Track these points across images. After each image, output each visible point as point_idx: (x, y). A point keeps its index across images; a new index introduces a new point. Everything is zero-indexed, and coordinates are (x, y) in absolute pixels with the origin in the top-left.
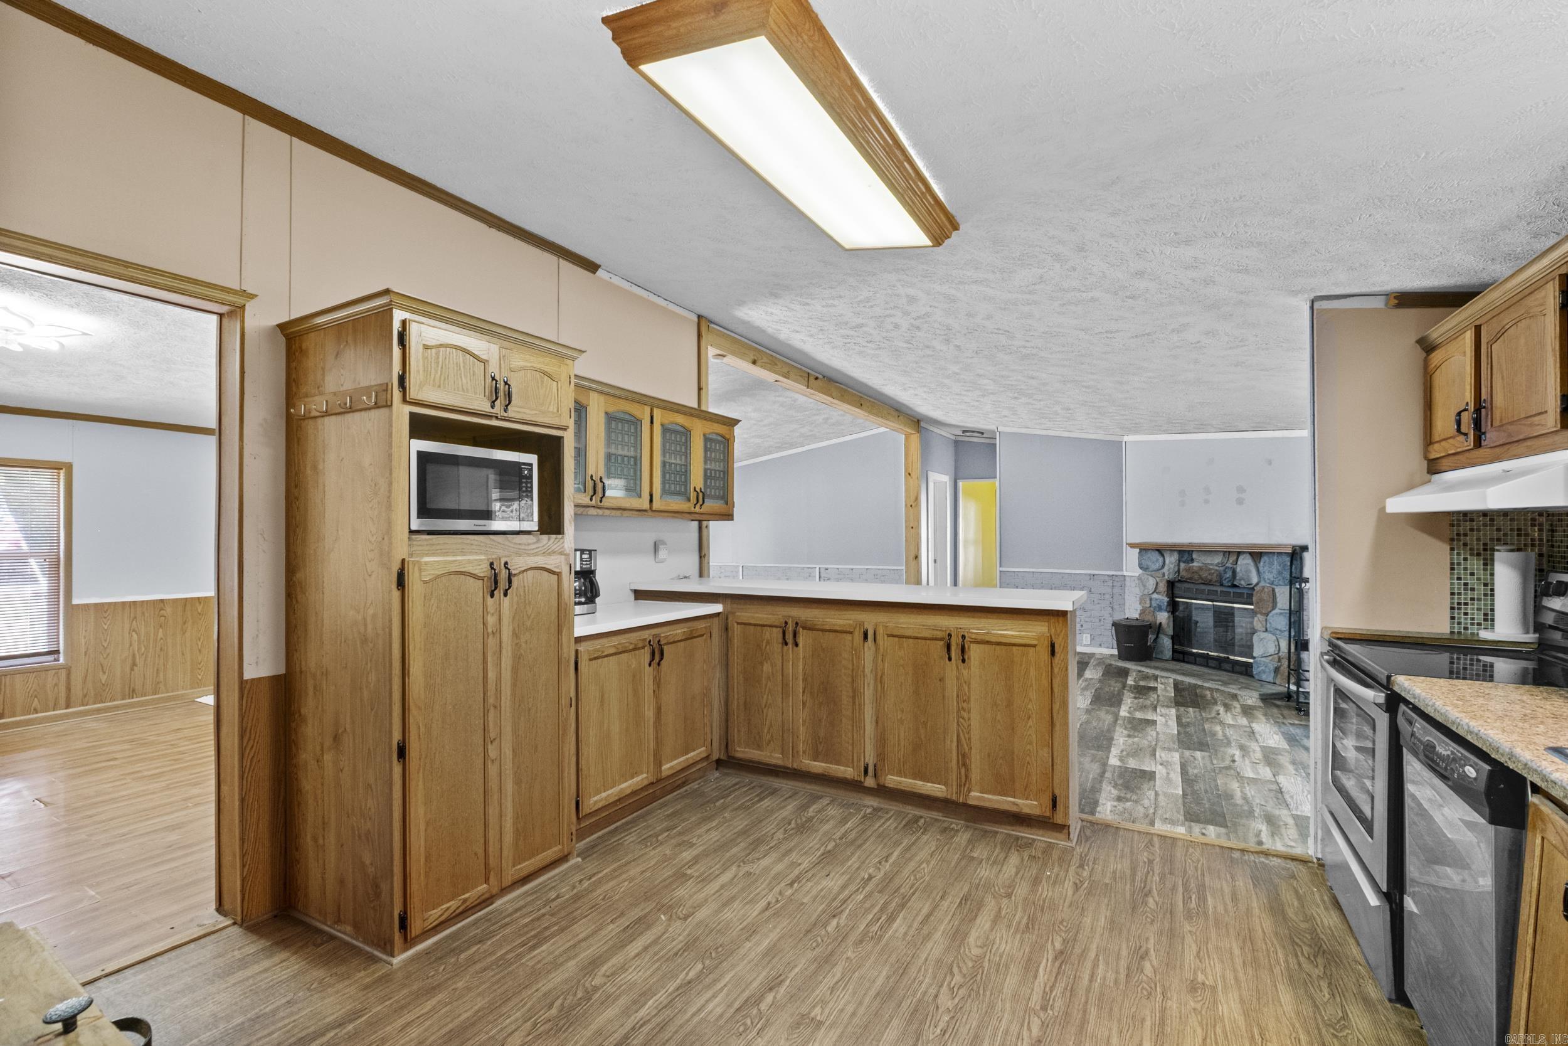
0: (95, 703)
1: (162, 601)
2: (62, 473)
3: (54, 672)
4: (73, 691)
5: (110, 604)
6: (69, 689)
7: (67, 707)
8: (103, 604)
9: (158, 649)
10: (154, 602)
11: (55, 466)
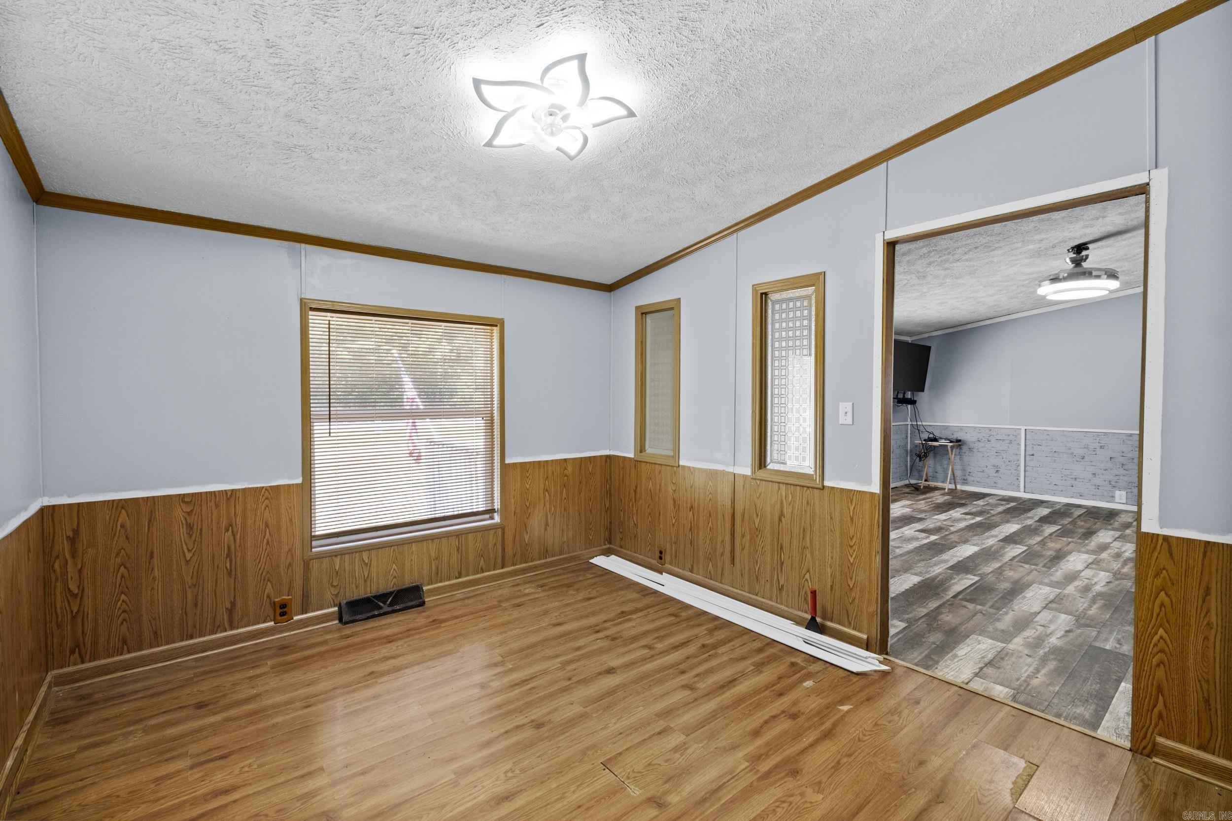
0: (521, 563)
1: (565, 460)
2: (496, 330)
3: (494, 531)
4: (506, 550)
5: (530, 463)
6: (503, 549)
7: (503, 567)
8: (525, 463)
9: (563, 509)
10: (560, 461)
11: (490, 323)
